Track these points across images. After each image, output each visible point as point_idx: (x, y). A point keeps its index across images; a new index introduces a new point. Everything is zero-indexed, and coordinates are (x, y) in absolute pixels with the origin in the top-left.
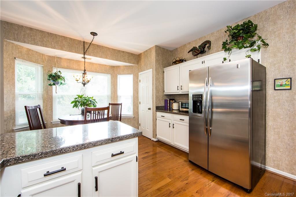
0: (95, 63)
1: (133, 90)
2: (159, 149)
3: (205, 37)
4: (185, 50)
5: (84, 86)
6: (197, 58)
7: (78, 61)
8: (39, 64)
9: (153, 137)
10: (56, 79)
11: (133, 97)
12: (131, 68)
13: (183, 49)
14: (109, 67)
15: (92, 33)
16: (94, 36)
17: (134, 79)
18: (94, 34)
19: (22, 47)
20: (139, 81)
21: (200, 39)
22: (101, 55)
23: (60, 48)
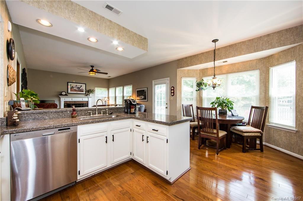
0: (236, 62)
5: (214, 89)
7: (220, 66)
8: (194, 77)
10: (200, 86)
14: (255, 61)
15: (213, 41)
16: (216, 43)
18: (215, 41)
19: (185, 70)
22: (233, 54)
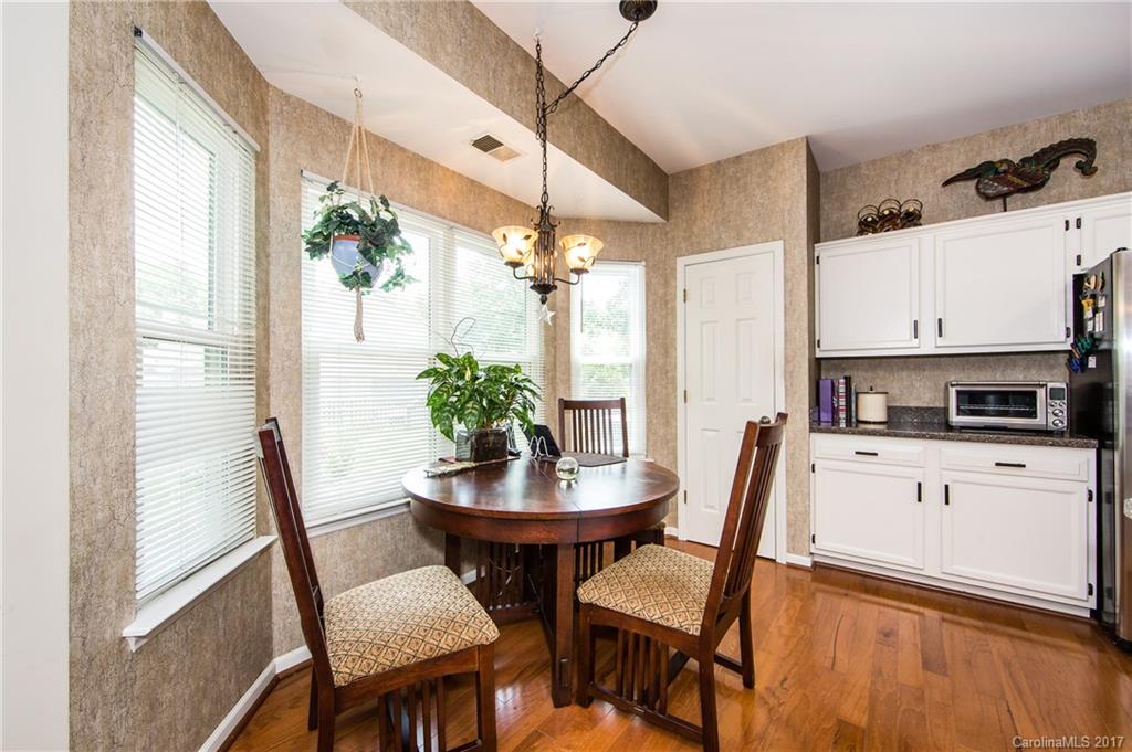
1: (647, 336)
2: (824, 601)
3: (1026, 129)
4: (909, 176)
6: (1005, 210)
9: (792, 550)
11: (647, 369)
12: (639, 232)
13: (893, 171)
17: (648, 284)
20: (680, 295)
21: (993, 134)
23: (425, 49)
